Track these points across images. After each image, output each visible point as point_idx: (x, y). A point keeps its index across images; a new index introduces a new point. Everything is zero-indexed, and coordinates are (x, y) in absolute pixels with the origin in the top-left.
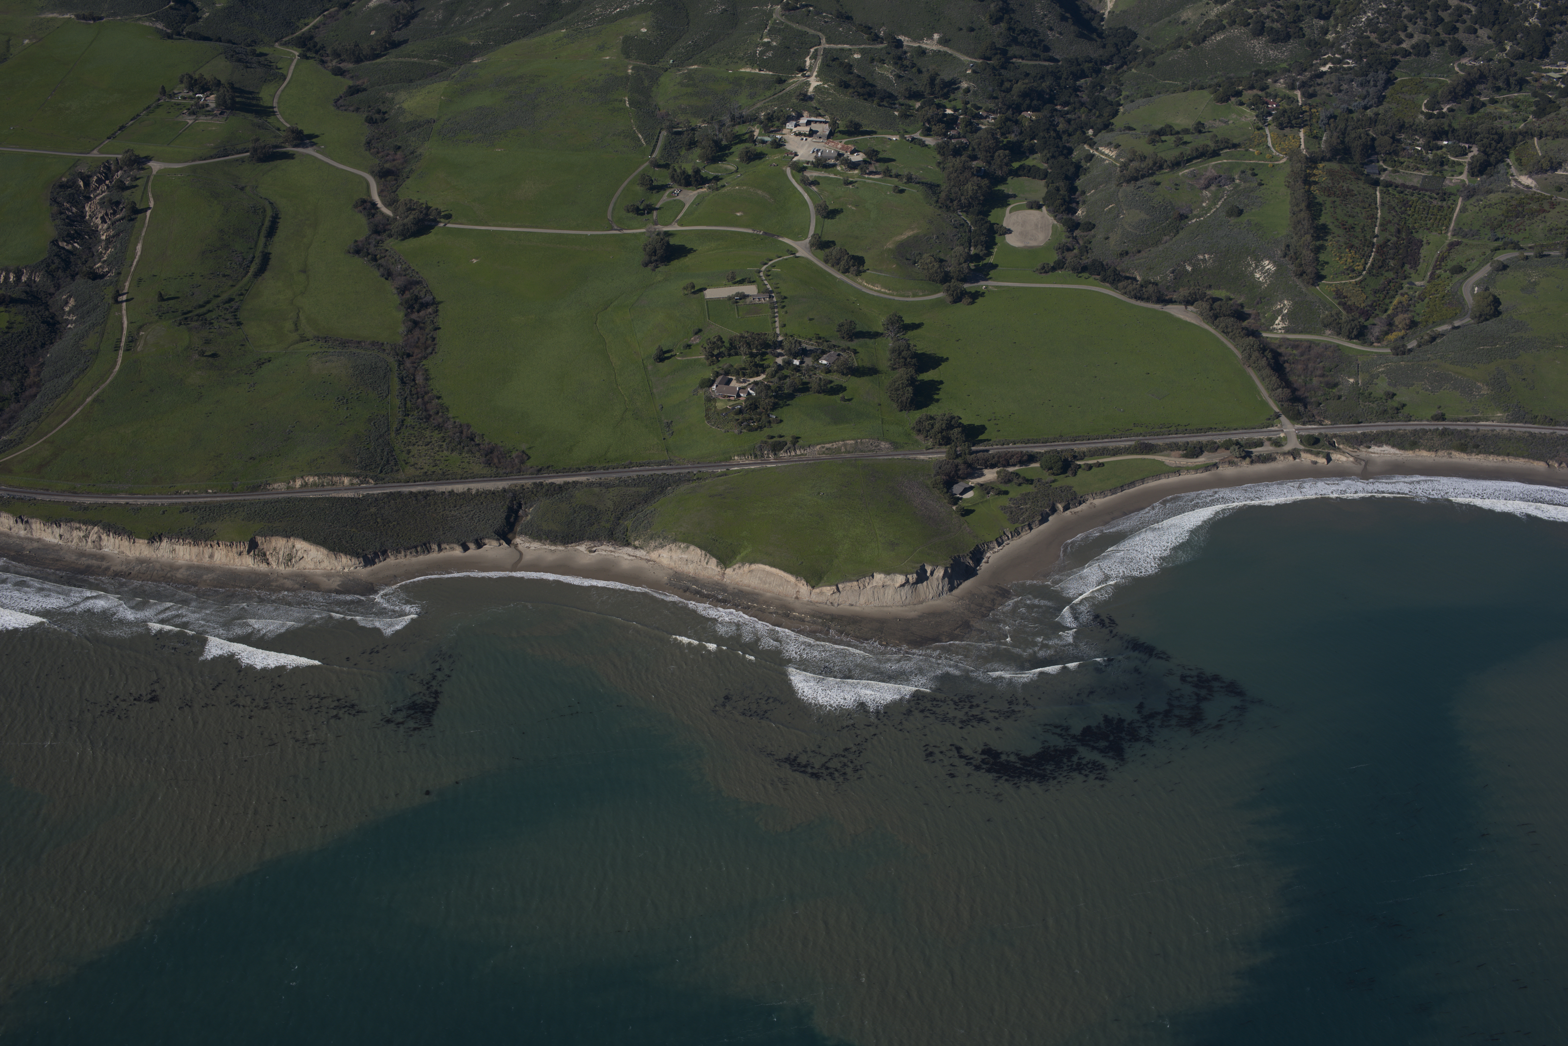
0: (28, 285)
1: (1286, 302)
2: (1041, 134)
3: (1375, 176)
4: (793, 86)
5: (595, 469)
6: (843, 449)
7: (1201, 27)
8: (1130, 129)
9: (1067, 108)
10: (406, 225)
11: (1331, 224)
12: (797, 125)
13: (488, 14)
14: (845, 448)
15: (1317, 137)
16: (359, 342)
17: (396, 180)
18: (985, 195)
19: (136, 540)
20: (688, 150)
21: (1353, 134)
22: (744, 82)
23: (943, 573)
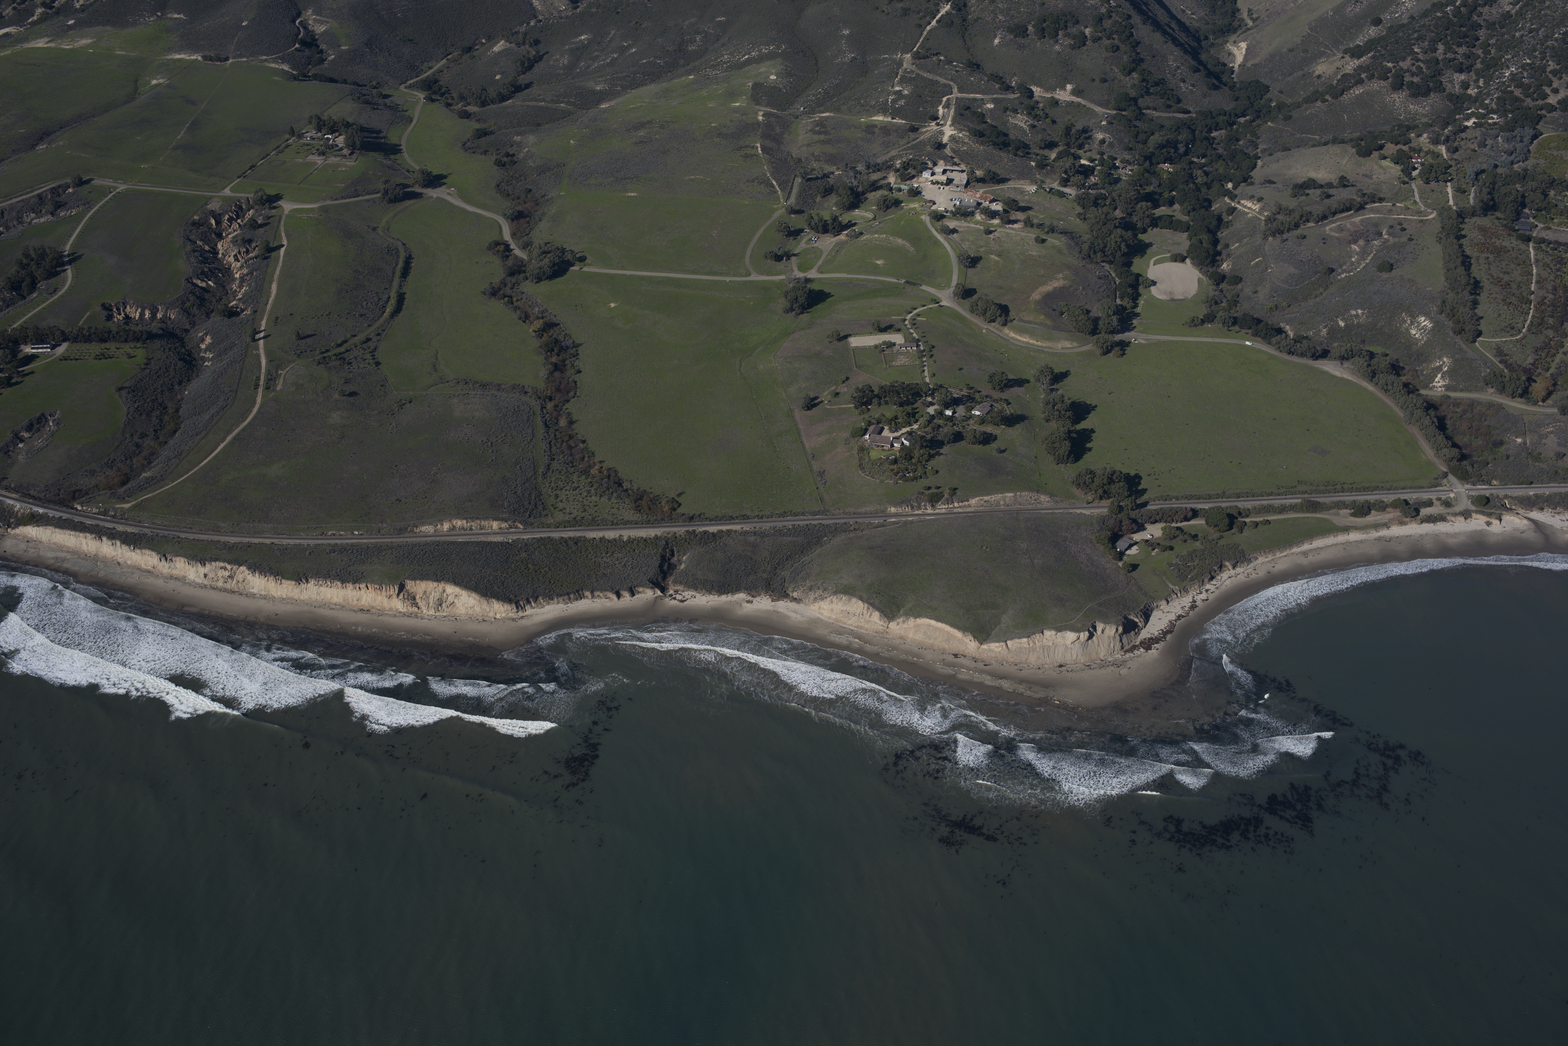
0: (164, 322)
1: (1445, 359)
2: (1181, 186)
3: (1527, 233)
4: (927, 136)
5: (748, 518)
6: (1002, 502)
7: (1338, 81)
8: (1271, 182)
9: (1203, 161)
10: (540, 268)
11: (1484, 279)
12: (933, 174)
13: (614, 60)
14: (1004, 501)
15: (1465, 192)
16: (499, 385)
17: (528, 222)
18: (1128, 246)
19: (283, 581)
20: (824, 197)
21: (1503, 190)
22: (877, 130)
23: (1114, 630)
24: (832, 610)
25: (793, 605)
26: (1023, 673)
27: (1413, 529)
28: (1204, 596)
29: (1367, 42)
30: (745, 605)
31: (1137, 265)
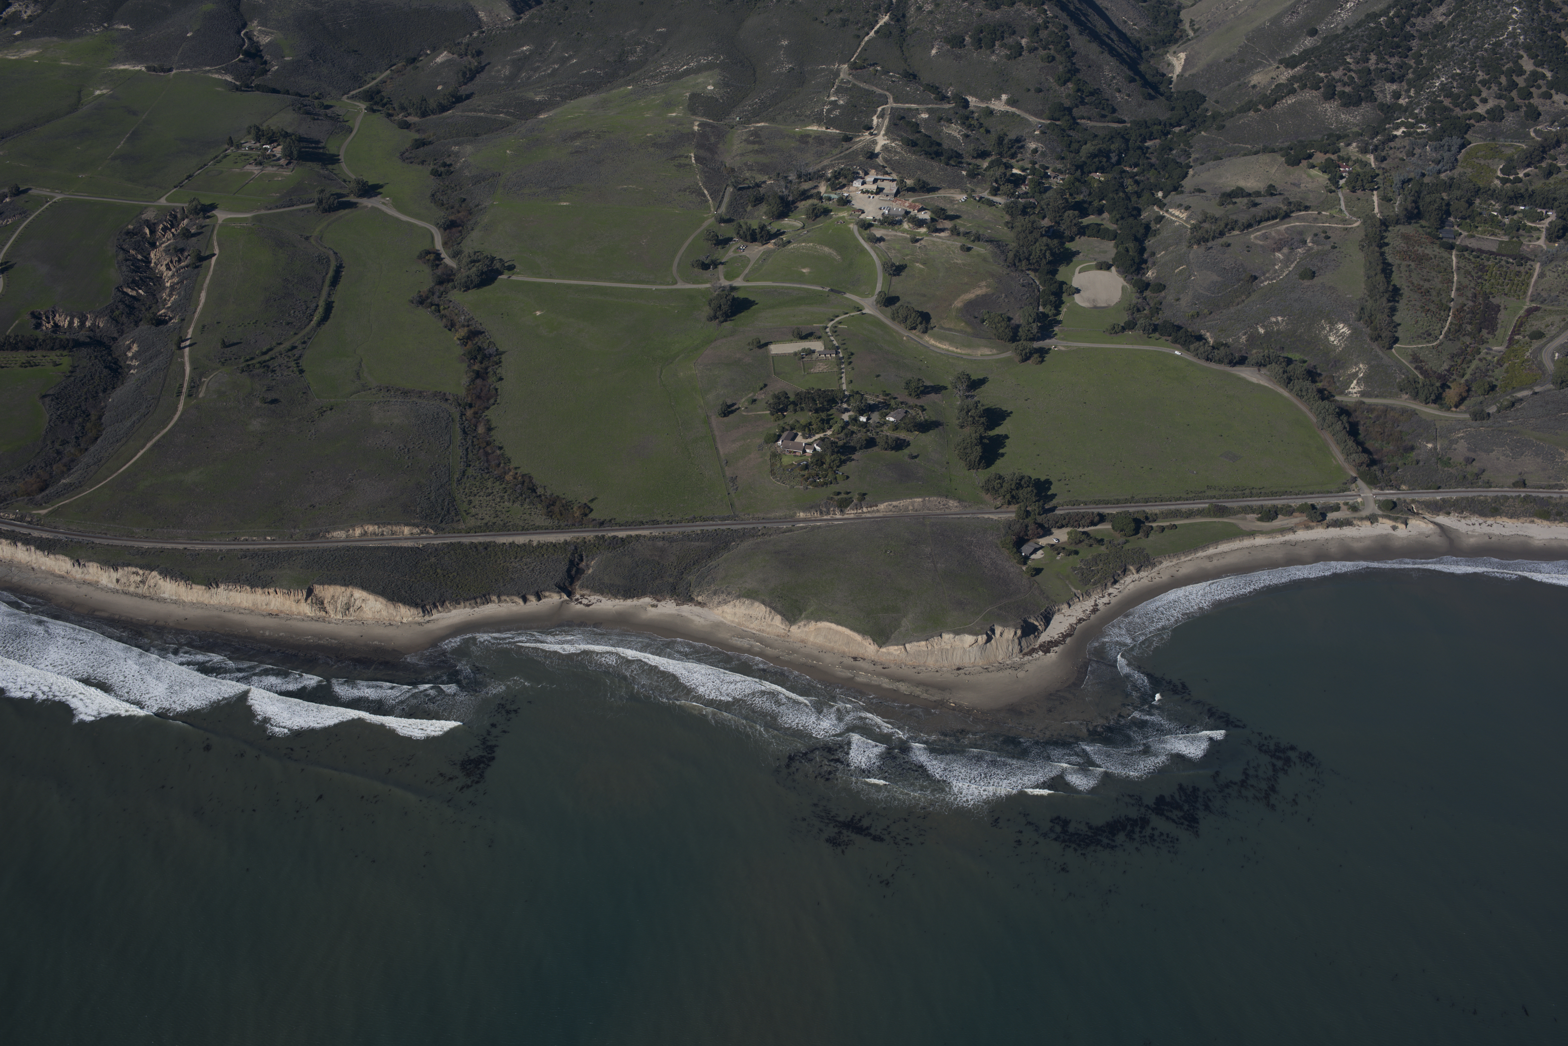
0: (92, 330)
1: (1361, 366)
2: (1111, 195)
3: (1451, 241)
4: (860, 145)
5: (658, 523)
6: (910, 508)
7: (1272, 91)
8: (1201, 191)
9: (1136, 170)
10: (468, 277)
11: (1404, 287)
12: (864, 183)
13: (555, 71)
14: (913, 506)
15: (1391, 200)
16: (421, 392)
17: (460, 232)
18: (1053, 254)
19: (193, 586)
20: (755, 206)
21: (1428, 199)
22: (810, 140)
23: (1013, 634)
24: (735, 614)
25: (697, 609)
26: (922, 676)
27: (1319, 533)
28: (1106, 600)
29: (1303, 52)
30: (650, 609)
31: (1062, 273)
